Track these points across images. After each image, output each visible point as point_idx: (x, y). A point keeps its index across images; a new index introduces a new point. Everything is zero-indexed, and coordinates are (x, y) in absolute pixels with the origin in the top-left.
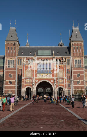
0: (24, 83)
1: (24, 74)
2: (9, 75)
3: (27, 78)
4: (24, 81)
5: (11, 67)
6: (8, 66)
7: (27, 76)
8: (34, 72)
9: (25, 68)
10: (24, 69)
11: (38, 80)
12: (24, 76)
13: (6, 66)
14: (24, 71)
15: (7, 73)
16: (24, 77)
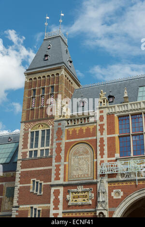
0: (61, 206)
1: (62, 168)
2: (31, 185)
3: (75, 185)
4: (61, 197)
5: (39, 155)
6: (31, 152)
7: (75, 173)
8: (102, 154)
9: (64, 140)
10: (63, 147)
11: (122, 188)
12: (61, 176)
13: (24, 154)
14: (62, 155)
15: (25, 177)
16: (61, 182)
